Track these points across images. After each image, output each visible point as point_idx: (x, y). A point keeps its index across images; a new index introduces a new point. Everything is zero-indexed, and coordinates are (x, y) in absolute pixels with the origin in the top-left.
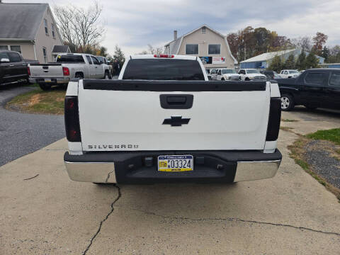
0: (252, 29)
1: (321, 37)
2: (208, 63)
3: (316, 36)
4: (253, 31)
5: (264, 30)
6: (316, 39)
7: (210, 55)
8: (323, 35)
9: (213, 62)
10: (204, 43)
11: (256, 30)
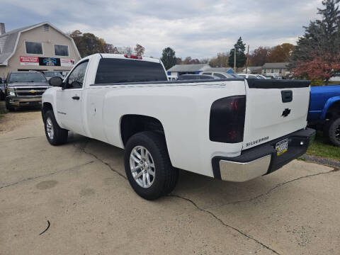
0: (81, 33)
1: (140, 49)
2: (56, 65)
3: (136, 47)
4: (82, 35)
5: (92, 35)
6: (137, 49)
7: (58, 57)
8: (141, 47)
9: (62, 64)
10: (48, 42)
11: (85, 35)
